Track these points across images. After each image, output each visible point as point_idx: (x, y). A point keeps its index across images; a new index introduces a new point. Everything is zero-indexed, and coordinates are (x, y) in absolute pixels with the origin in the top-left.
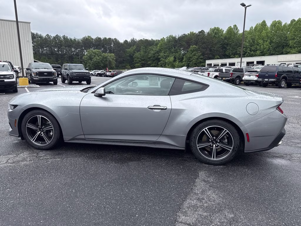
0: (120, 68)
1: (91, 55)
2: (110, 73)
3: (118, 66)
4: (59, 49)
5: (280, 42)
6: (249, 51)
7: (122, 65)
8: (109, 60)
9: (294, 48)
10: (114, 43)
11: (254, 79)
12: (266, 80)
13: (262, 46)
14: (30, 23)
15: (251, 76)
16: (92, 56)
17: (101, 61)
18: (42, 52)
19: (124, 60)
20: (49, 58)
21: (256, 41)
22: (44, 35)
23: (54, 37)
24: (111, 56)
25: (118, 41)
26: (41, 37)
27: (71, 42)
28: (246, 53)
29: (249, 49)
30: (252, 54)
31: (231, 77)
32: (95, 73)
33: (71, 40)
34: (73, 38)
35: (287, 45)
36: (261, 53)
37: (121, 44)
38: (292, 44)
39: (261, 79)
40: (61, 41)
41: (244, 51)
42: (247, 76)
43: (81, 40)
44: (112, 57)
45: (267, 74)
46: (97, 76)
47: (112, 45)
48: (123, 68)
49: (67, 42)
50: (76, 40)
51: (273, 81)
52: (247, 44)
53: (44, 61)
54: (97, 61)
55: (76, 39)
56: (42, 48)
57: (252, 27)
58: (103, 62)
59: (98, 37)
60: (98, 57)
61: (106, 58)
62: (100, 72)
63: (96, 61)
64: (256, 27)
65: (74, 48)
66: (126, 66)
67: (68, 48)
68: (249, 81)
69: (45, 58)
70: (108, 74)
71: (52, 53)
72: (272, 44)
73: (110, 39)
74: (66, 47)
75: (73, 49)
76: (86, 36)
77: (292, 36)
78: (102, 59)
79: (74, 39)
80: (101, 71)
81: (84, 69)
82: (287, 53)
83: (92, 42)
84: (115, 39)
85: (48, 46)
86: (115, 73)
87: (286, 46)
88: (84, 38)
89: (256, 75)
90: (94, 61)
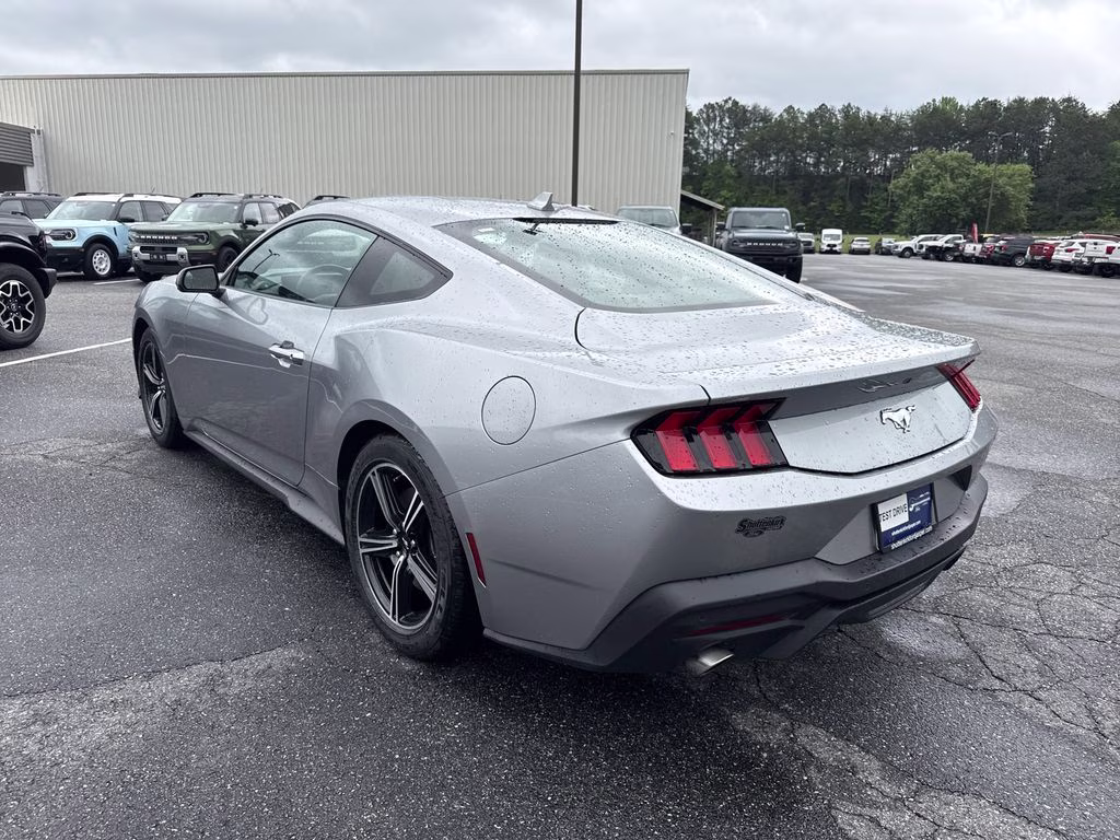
0: (1066, 224)
1: (923, 176)
2: (979, 246)
3: (1060, 218)
4: (821, 156)
7: (1080, 213)
8: (1002, 194)
10: (1058, 121)
14: (686, 72)
16: (930, 177)
17: (964, 198)
18: (763, 169)
19: (1091, 192)
20: (780, 192)
22: (777, 110)
23: (810, 115)
24: (1014, 177)
25: (1084, 107)
26: (765, 117)
27: (868, 127)
32: (921, 247)
33: (871, 120)
34: (878, 112)
37: (1096, 121)
40: (831, 128)
43: (912, 118)
44: (1018, 180)
46: (926, 257)
47: (1047, 129)
48: (1081, 224)
49: (855, 129)
50: (889, 120)
53: (763, 201)
54: (943, 199)
55: (891, 115)
56: (764, 155)
58: (974, 200)
59: (984, 99)
60: (952, 180)
61: (988, 182)
62: (942, 241)
63: (938, 198)
65: (878, 149)
66: (1098, 219)
67: (854, 151)
69: (768, 192)
70: (969, 249)
71: (794, 172)
73: (1040, 102)
74: (845, 147)
75: (873, 156)
76: (934, 100)
78: (970, 190)
79: (882, 117)
80: (950, 236)
81: (787, 227)
83: (954, 122)
84: (1069, 100)
85: (782, 149)
86: (1000, 248)
88: (924, 110)
90: (930, 198)
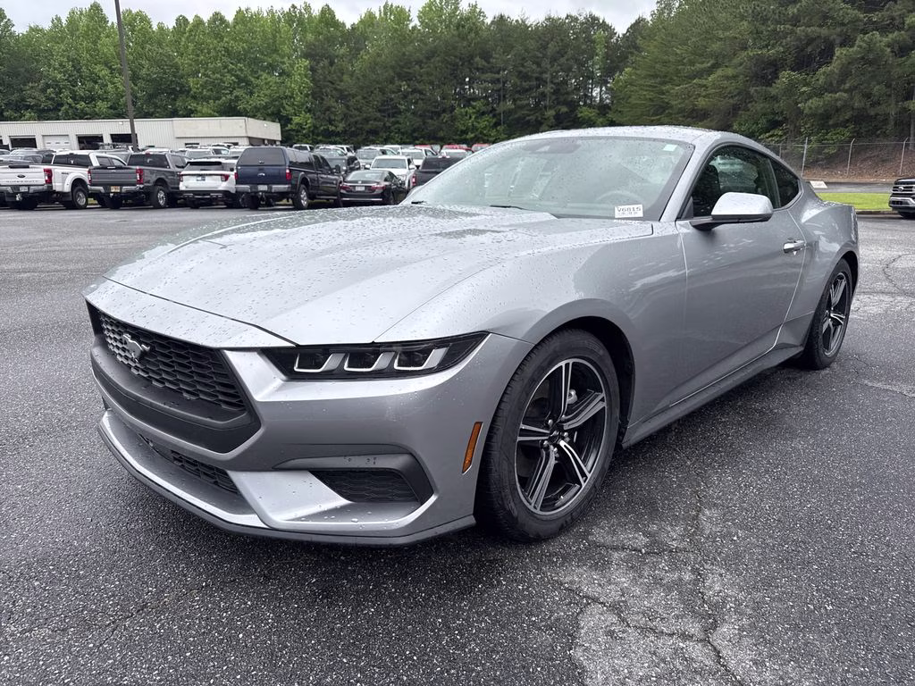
5: (161, 78)
6: (70, 101)
9: (206, 99)
11: (220, 189)
12: (263, 188)
13: (110, 86)
15: (207, 178)
21: (84, 69)
28: (62, 105)
29: (67, 93)
30: (82, 110)
31: (140, 182)
35: (185, 91)
36: (111, 108)
38: (197, 89)
39: (246, 187)
41: (52, 99)
42: (195, 178)
45: (261, 170)
51: (285, 190)
52: (59, 76)
57: (59, 19)
64: (71, 20)
68: (204, 195)
72: (141, 84)
77: (191, 65)
82: (189, 113)
87: (181, 92)
89: (221, 175)
